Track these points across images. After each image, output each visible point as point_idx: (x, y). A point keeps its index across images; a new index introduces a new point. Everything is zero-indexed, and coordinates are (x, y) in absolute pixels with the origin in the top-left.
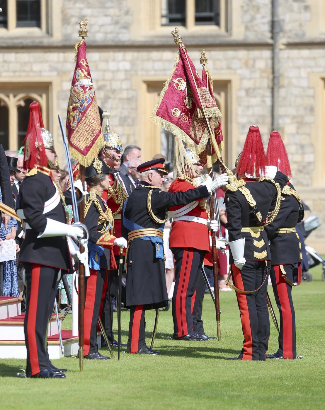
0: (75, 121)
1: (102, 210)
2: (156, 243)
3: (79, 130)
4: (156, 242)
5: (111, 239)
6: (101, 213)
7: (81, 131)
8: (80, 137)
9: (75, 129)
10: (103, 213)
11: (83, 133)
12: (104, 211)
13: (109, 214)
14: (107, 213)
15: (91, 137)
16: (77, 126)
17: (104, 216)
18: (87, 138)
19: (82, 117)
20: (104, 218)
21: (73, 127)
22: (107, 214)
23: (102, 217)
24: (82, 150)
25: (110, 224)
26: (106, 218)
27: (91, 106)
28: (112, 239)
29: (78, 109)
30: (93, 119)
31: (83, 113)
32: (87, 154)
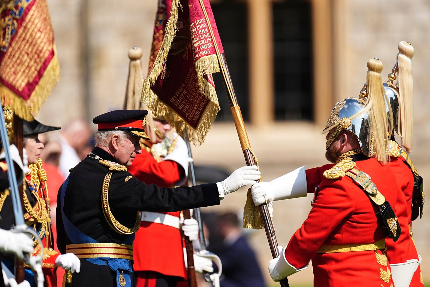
0: (7, 36)
1: (29, 203)
2: (118, 272)
3: (13, 53)
4: (119, 269)
5: (49, 257)
6: (27, 207)
7: (17, 55)
8: (16, 66)
9: (8, 50)
10: (31, 208)
11: (21, 57)
12: (33, 205)
13: (42, 209)
14: (38, 208)
15: (35, 65)
16: (10, 45)
17: (32, 213)
18: (28, 66)
19: (19, 27)
20: (34, 218)
21: (4, 47)
22: (39, 210)
23: (29, 216)
24: (20, 90)
25: (43, 229)
26: (36, 217)
27: (34, 8)
28: (51, 256)
29: (12, 14)
30: (39, 31)
31: (21, 21)
32: (29, 96)
